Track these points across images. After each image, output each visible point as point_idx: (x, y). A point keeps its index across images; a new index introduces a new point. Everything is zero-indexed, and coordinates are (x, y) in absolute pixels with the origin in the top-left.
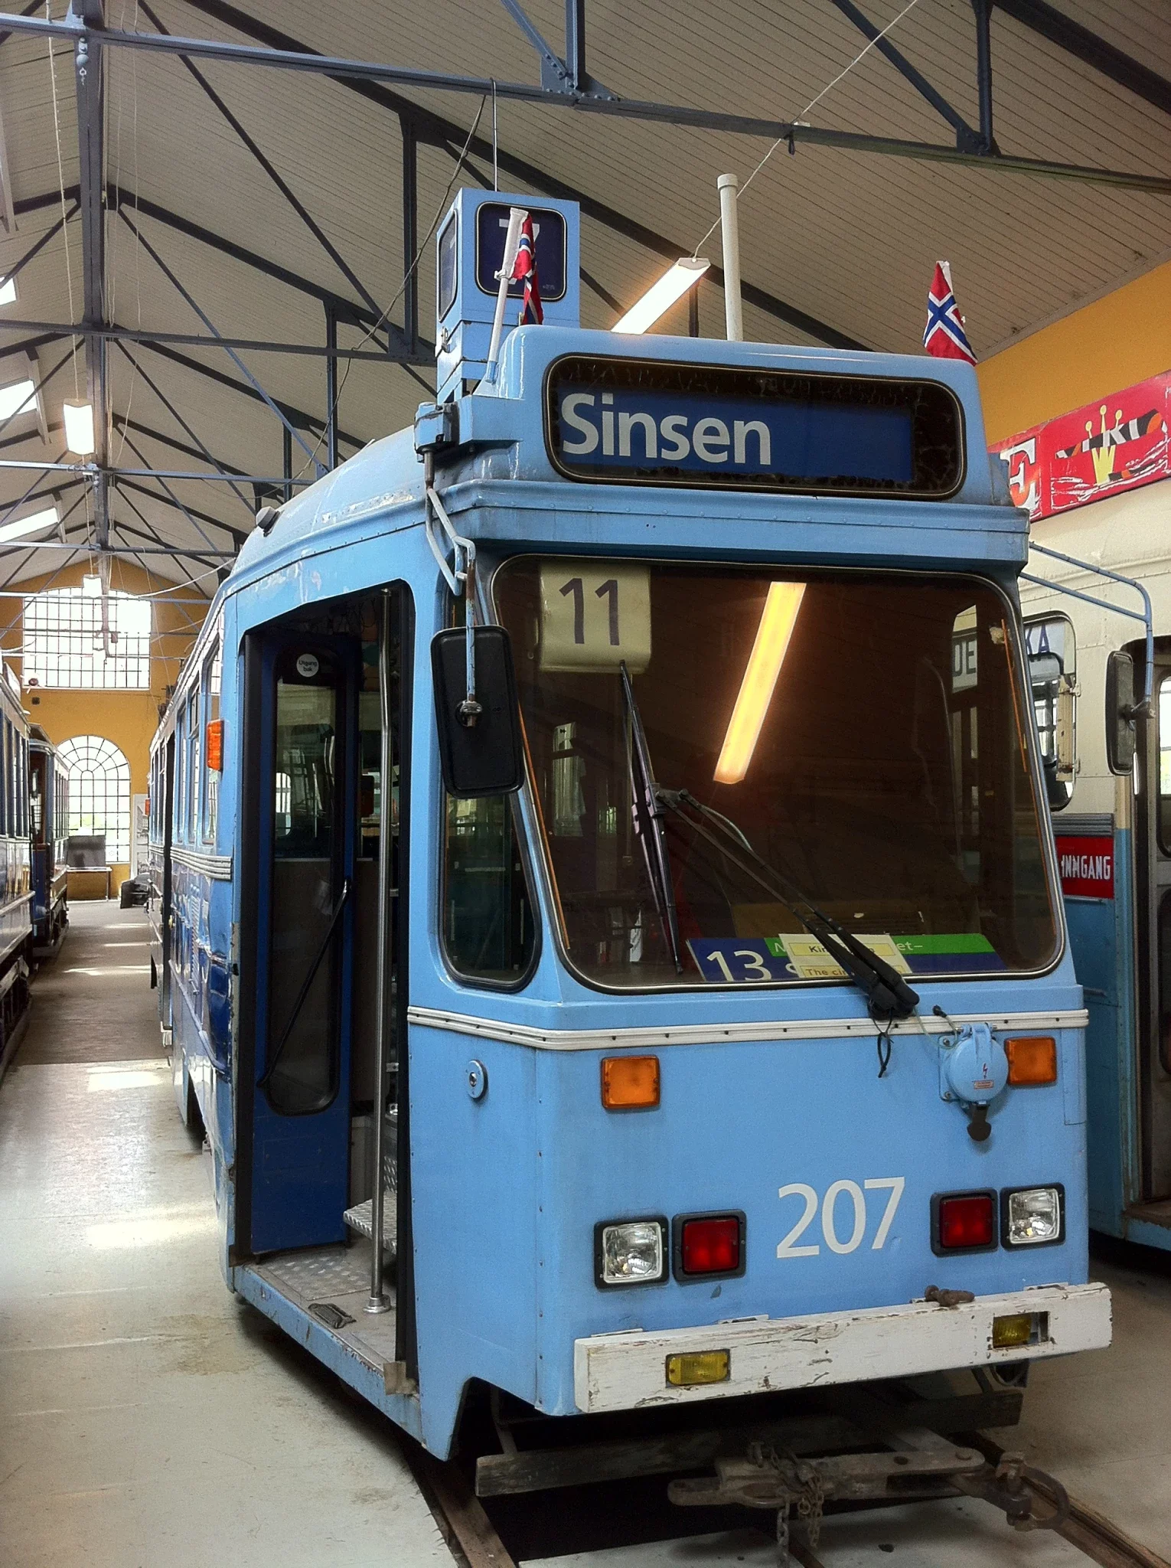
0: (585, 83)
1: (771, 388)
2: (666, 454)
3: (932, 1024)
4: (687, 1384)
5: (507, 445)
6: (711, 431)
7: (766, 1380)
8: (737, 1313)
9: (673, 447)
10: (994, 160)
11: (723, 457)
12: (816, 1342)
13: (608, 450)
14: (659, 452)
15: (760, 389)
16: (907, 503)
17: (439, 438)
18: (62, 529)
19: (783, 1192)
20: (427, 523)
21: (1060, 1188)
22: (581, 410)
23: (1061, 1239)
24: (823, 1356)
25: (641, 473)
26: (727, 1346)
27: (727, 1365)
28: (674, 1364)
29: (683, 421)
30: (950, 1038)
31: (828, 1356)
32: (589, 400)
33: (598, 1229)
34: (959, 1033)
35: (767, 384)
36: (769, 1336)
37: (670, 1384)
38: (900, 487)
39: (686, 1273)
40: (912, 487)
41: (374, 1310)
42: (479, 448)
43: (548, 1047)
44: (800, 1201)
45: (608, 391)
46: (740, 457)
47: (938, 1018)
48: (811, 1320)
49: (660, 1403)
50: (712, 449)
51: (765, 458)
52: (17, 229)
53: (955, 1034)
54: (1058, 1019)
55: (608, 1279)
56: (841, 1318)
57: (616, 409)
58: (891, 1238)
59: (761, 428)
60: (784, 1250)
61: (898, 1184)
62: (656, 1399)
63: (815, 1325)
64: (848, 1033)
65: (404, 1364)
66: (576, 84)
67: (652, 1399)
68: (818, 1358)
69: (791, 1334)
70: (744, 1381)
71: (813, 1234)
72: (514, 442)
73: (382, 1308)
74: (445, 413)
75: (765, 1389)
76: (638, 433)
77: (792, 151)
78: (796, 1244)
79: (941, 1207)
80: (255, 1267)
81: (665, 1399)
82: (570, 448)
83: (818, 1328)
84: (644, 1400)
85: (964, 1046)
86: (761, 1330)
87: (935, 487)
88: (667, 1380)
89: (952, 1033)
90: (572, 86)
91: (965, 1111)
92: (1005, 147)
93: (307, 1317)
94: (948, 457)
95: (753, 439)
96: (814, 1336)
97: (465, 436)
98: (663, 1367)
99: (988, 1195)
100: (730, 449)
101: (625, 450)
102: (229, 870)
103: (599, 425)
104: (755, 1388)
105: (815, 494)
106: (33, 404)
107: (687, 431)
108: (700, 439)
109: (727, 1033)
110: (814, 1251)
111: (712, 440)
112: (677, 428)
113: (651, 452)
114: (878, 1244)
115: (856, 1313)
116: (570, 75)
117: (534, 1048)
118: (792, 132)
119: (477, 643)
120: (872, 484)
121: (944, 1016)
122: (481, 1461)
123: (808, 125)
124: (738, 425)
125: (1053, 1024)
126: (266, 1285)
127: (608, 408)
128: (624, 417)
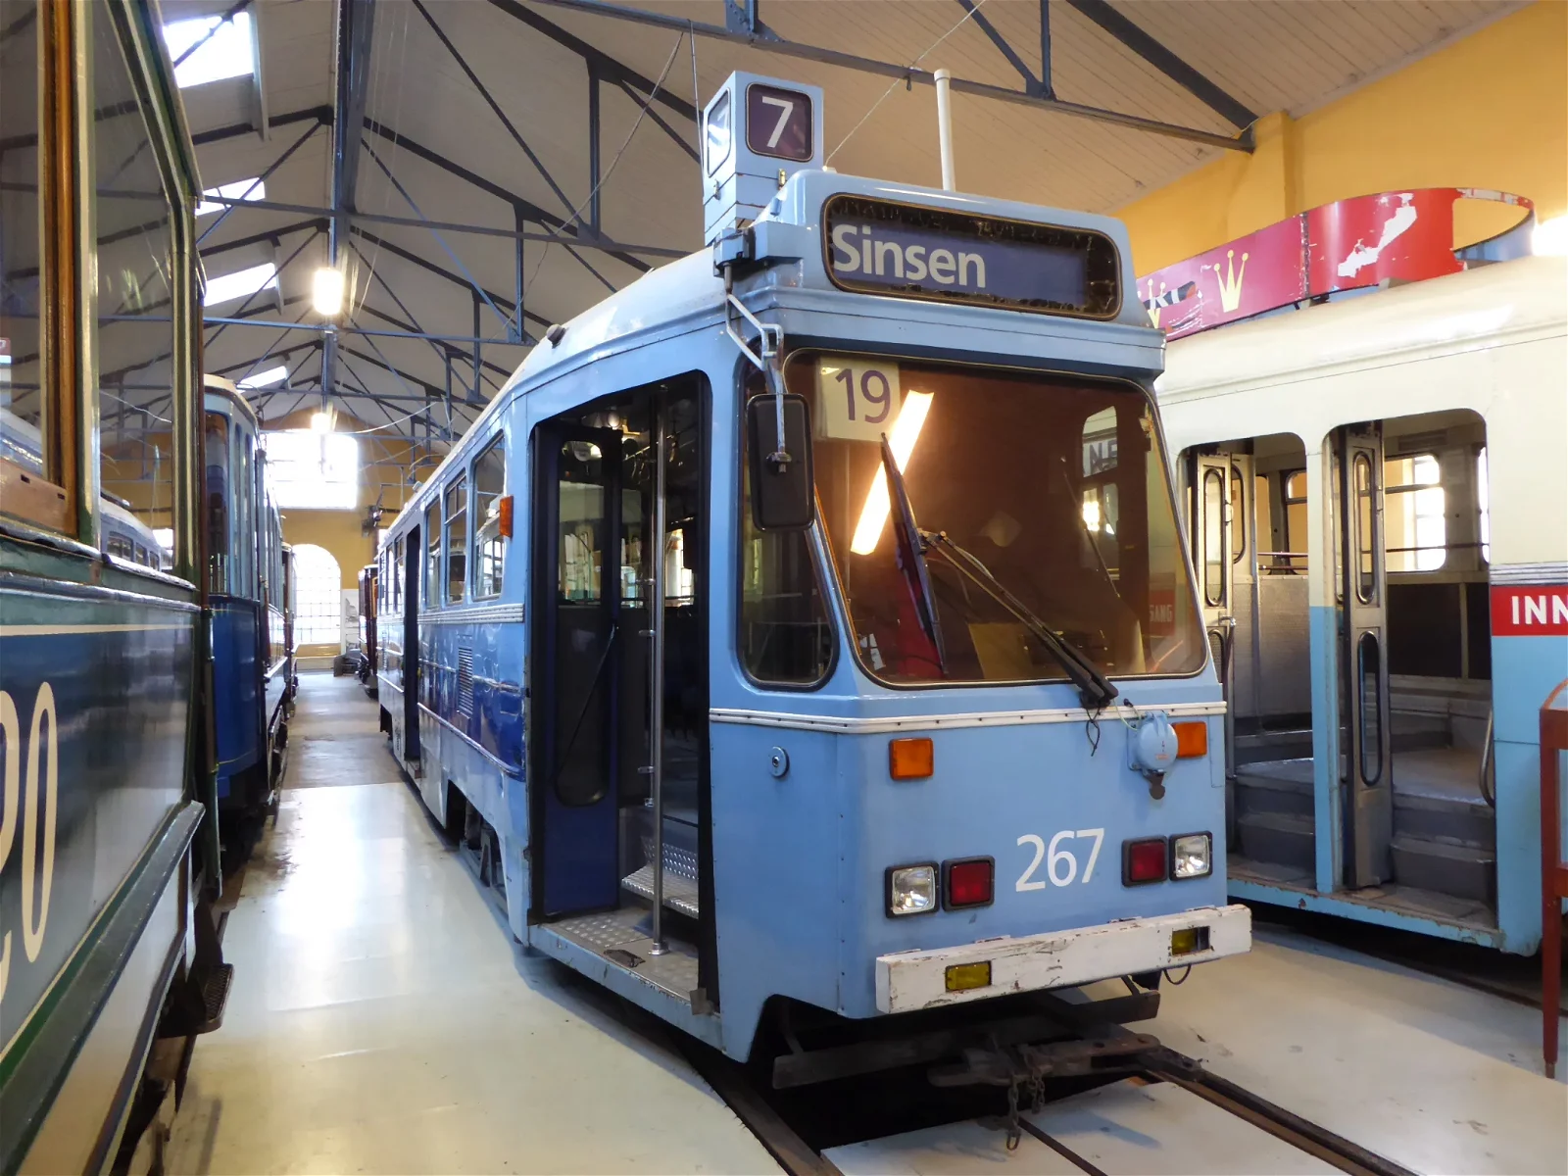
0: (759, 27)
1: (986, 230)
2: (910, 275)
3: (1124, 712)
4: (960, 989)
5: (794, 260)
6: (942, 260)
7: (1017, 984)
8: (991, 934)
9: (915, 270)
10: (1052, 103)
11: (950, 280)
12: (1051, 953)
13: (867, 270)
14: (905, 274)
15: (978, 229)
16: (1081, 321)
17: (739, 254)
18: (289, 383)
19: (1021, 841)
20: (727, 322)
21: (1209, 835)
22: (847, 237)
23: (1210, 872)
24: (1057, 964)
25: (894, 288)
26: (989, 959)
27: (989, 974)
28: (952, 974)
29: (922, 250)
30: (1136, 723)
31: (1060, 964)
32: (853, 230)
33: (888, 874)
34: (1143, 718)
35: (983, 227)
36: (1019, 949)
37: (948, 990)
38: (1078, 309)
39: (953, 905)
40: (1086, 310)
41: (656, 952)
42: (772, 262)
43: (850, 732)
44: (1031, 848)
45: (868, 224)
46: (963, 281)
47: (1125, 708)
48: (1048, 937)
49: (941, 1004)
50: (944, 273)
51: (981, 282)
52: (270, 139)
53: (1139, 721)
54: (1207, 708)
55: (896, 911)
56: (1067, 935)
57: (873, 238)
58: (1096, 873)
59: (977, 259)
60: (1021, 886)
61: (1099, 833)
62: (938, 1001)
63: (1050, 941)
64: (1065, 719)
65: (705, 990)
66: (752, 27)
67: (935, 1002)
68: (1052, 966)
69: (1034, 948)
70: (1002, 985)
71: (1041, 873)
72: (799, 259)
73: (662, 951)
74: (744, 235)
75: (1015, 991)
76: (889, 257)
77: (909, 88)
78: (1028, 881)
79: (1130, 850)
80: (549, 925)
81: (945, 1001)
82: (838, 266)
83: (1053, 943)
84: (930, 1002)
85: (1149, 727)
86: (1012, 946)
87: (1102, 312)
88: (947, 987)
89: (1137, 719)
90: (749, 29)
91: (1147, 778)
92: (1060, 94)
93: (605, 961)
94: (1111, 290)
95: (972, 267)
96: (1050, 949)
97: (761, 252)
98: (943, 977)
99: (1158, 842)
100: (956, 273)
101: (880, 271)
102: (521, 614)
103: (860, 249)
104: (1009, 990)
105: (1021, 311)
106: (274, 283)
107: (925, 258)
108: (934, 265)
109: (980, 719)
110: (1041, 885)
111: (943, 266)
112: (917, 256)
113: (899, 272)
114: (1086, 879)
115: (1079, 931)
116: (747, 21)
117: (835, 733)
118: (909, 74)
119: (785, 406)
120: (1056, 306)
121: (1132, 706)
122: (778, 1060)
123: (920, 69)
124: (961, 255)
125: (1204, 712)
126: (561, 938)
127: (867, 237)
128: (878, 244)
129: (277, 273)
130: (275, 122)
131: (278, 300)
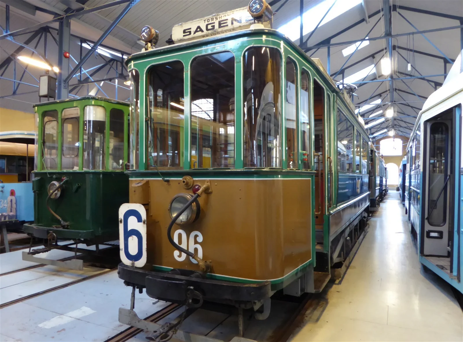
52: (369, 22)
129: (375, 66)
130: (370, 17)
131: (376, 76)
